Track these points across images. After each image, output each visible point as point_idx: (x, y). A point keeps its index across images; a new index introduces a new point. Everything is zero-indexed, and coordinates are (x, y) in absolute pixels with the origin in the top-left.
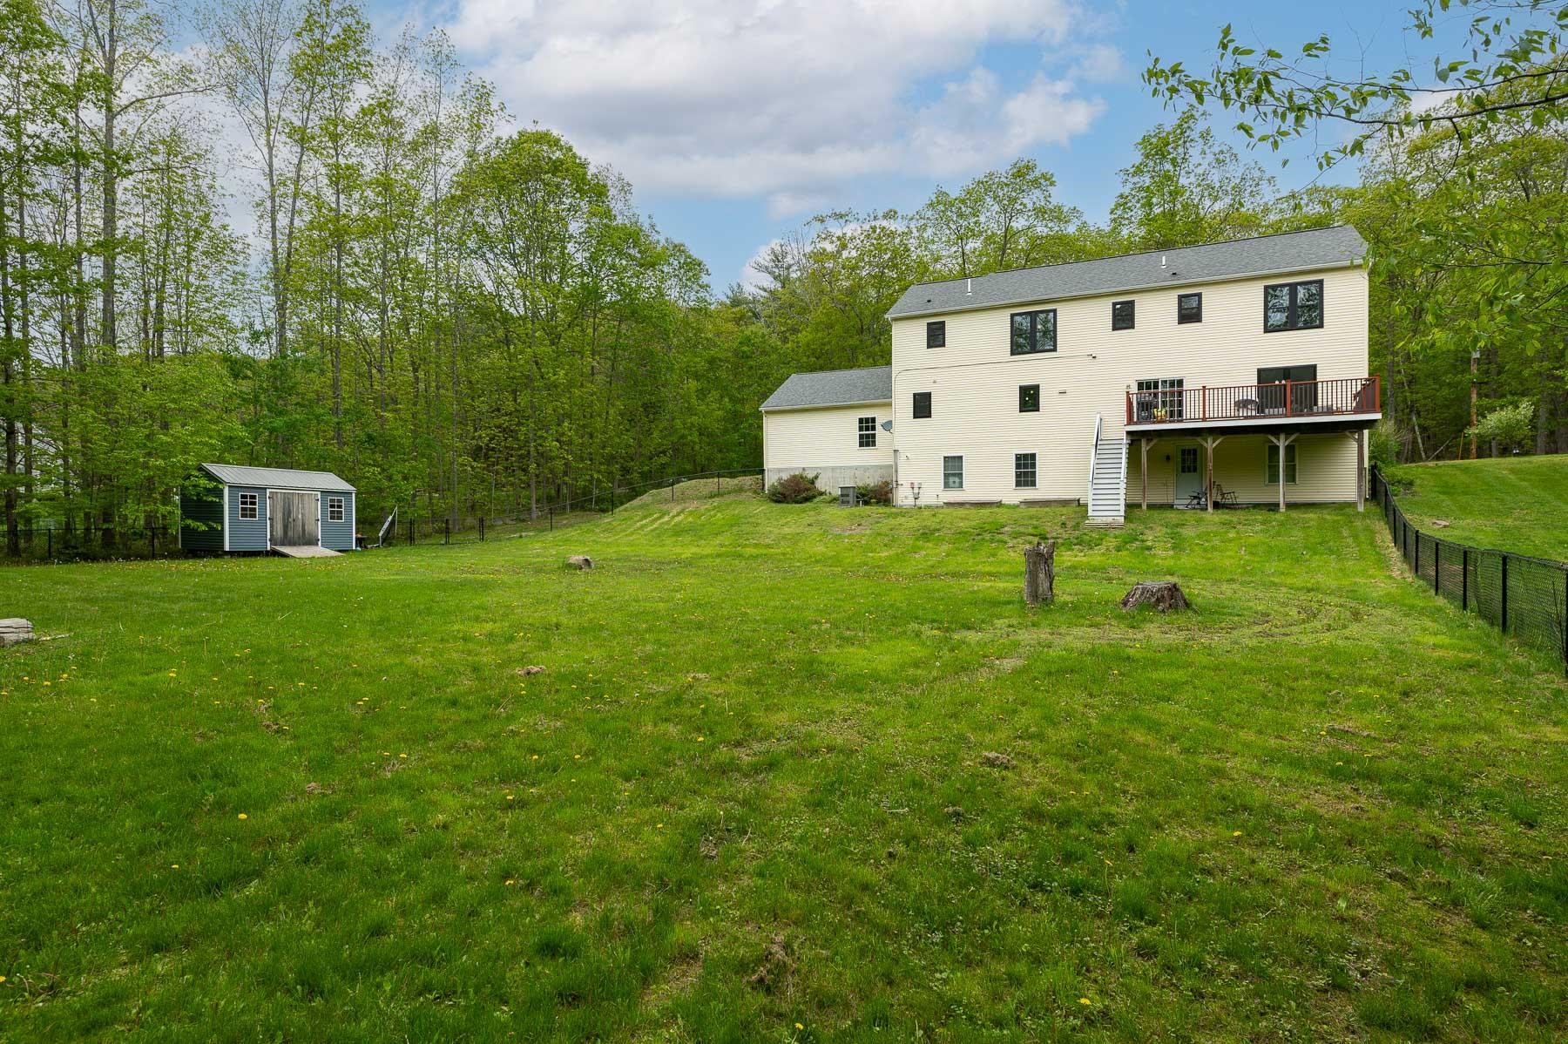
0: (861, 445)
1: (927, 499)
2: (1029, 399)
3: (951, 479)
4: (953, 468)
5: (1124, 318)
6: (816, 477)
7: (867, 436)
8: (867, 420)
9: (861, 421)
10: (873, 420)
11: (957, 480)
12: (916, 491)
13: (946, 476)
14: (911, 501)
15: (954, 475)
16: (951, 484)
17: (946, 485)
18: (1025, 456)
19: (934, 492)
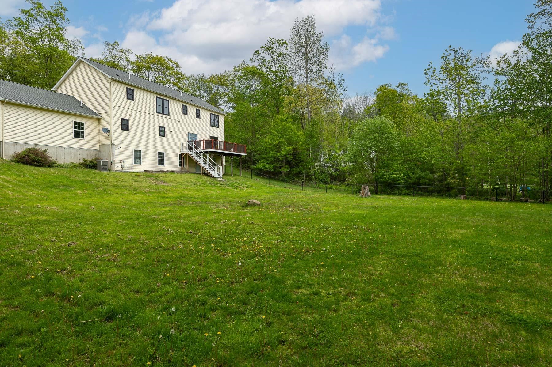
0: (75, 136)
1: (127, 168)
2: (162, 132)
3: (137, 160)
4: (138, 155)
5: (185, 112)
6: (45, 151)
7: (79, 132)
8: (79, 123)
9: (75, 123)
10: (83, 124)
11: (139, 160)
12: (123, 164)
13: (135, 158)
14: (120, 169)
15: (137, 158)
16: (137, 162)
17: (135, 163)
18: (161, 153)
19: (130, 166)
